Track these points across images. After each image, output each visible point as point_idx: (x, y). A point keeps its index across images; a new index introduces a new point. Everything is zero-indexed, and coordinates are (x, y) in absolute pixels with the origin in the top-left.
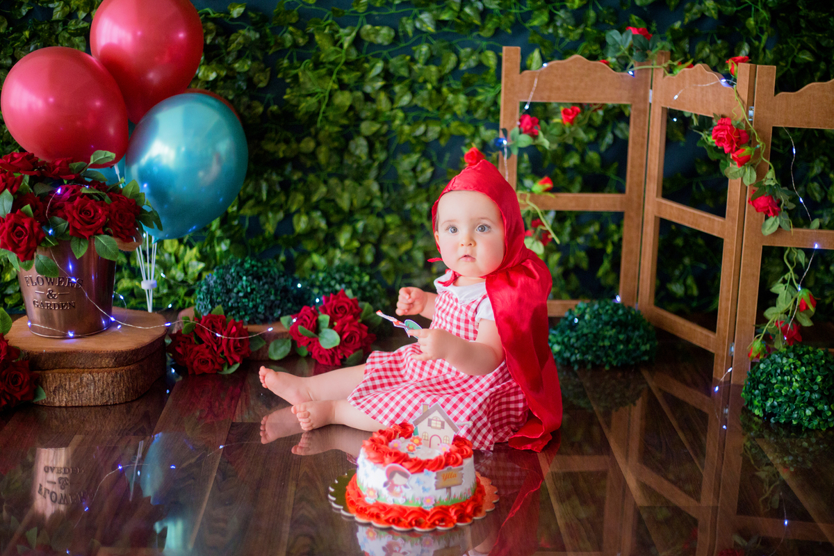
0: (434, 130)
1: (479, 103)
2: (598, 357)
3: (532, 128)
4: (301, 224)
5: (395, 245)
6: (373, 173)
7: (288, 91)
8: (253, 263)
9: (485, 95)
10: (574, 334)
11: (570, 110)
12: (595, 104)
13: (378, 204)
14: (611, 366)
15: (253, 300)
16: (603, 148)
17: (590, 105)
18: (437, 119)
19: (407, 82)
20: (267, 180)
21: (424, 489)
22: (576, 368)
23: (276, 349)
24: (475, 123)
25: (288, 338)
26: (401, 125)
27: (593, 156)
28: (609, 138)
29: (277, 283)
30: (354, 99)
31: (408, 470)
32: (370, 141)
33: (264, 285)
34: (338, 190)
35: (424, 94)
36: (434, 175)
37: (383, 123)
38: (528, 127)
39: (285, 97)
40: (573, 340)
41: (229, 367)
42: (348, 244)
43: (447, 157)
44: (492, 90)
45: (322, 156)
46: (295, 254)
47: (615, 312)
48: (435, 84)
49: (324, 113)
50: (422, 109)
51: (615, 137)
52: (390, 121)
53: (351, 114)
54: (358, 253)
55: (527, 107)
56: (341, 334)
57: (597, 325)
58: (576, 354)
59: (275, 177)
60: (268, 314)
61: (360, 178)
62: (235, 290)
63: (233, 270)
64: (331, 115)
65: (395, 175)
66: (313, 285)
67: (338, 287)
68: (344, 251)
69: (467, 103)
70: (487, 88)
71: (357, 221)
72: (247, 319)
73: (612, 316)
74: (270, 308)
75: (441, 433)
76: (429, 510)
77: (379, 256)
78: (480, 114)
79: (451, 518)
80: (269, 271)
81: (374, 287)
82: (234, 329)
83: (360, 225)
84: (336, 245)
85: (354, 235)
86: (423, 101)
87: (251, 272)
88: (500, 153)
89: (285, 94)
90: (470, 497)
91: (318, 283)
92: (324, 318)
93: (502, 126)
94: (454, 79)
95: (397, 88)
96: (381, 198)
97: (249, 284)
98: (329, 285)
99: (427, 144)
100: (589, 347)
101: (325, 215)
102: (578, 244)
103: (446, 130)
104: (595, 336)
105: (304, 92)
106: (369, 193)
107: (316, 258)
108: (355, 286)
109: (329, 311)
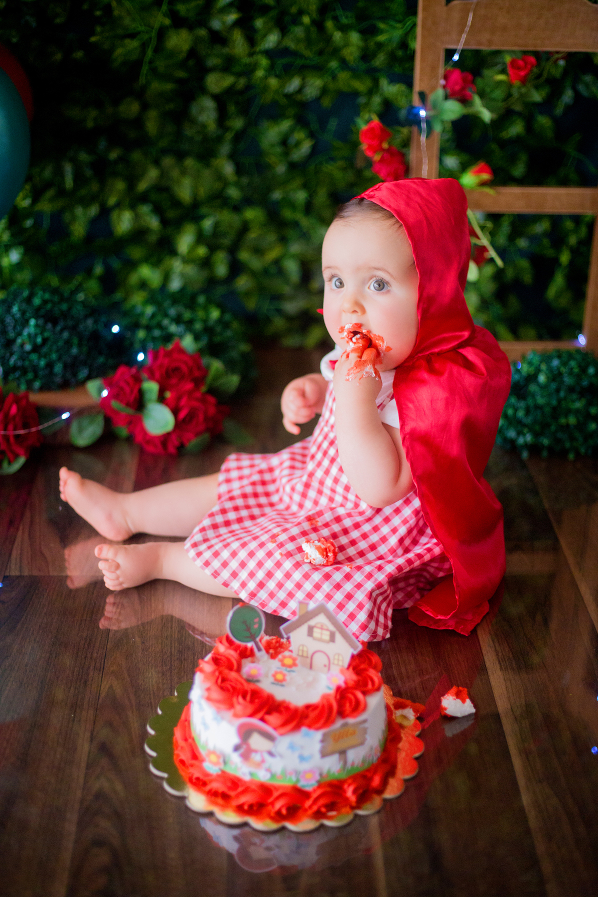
0: (314, 86)
1: (380, 45)
2: (558, 441)
3: (463, 89)
4: (124, 222)
5: (258, 251)
6: (225, 148)
7: (98, 29)
8: (47, 296)
9: (389, 34)
10: (522, 404)
11: (521, 63)
12: (557, 52)
13: (234, 193)
14: (578, 454)
15: (45, 356)
16: (559, 110)
17: (549, 54)
18: (319, 69)
19: (273, 13)
20: (74, 161)
21: (302, 758)
22: (525, 455)
23: (81, 430)
24: (373, 74)
25: (98, 413)
26: (266, 77)
27: (543, 121)
28: (568, 96)
29: (81, 327)
30: (197, 40)
31: (275, 729)
32: (221, 100)
33: (62, 331)
34: (175, 173)
35: (298, 31)
36: (314, 151)
37: (239, 75)
38: (457, 88)
39: (93, 39)
40: (521, 414)
41: (10, 463)
42: (192, 249)
43: (333, 124)
44: (399, 25)
45: (152, 126)
46: (116, 264)
47: (583, 370)
48: (315, 15)
49: (150, 62)
50: (295, 54)
51: (577, 93)
52: (248, 71)
53: (191, 63)
54: (206, 263)
55: (456, 57)
56: (175, 412)
57: (558, 391)
58: (524, 435)
59: (84, 157)
60: (68, 375)
61: (206, 155)
62: (19, 341)
63: (15, 309)
64: (161, 65)
65: (256, 151)
66: (136, 326)
67: (173, 328)
68: (186, 261)
69: (361, 44)
70: (392, 23)
71: (202, 217)
72: (37, 384)
73: (579, 377)
74: (72, 367)
75: (330, 649)
76: (309, 789)
77: (236, 268)
78: (380, 60)
79: (347, 799)
80: (70, 309)
81: (226, 325)
82: (14, 410)
83: (207, 224)
84: (173, 252)
85: (200, 238)
86: (298, 41)
87: (42, 312)
88: (415, 129)
89: (93, 34)
90: (379, 759)
91: (144, 321)
92: (151, 387)
93: (417, 87)
94: (343, 9)
95: (259, 23)
96: (237, 184)
97: (38, 331)
98: (160, 326)
99: (304, 106)
100: (545, 426)
101: (158, 210)
102: (520, 250)
103: (331, 86)
104: (554, 409)
105: (120, 32)
106: (219, 177)
107: (146, 272)
108: (198, 326)
109: (157, 375)
